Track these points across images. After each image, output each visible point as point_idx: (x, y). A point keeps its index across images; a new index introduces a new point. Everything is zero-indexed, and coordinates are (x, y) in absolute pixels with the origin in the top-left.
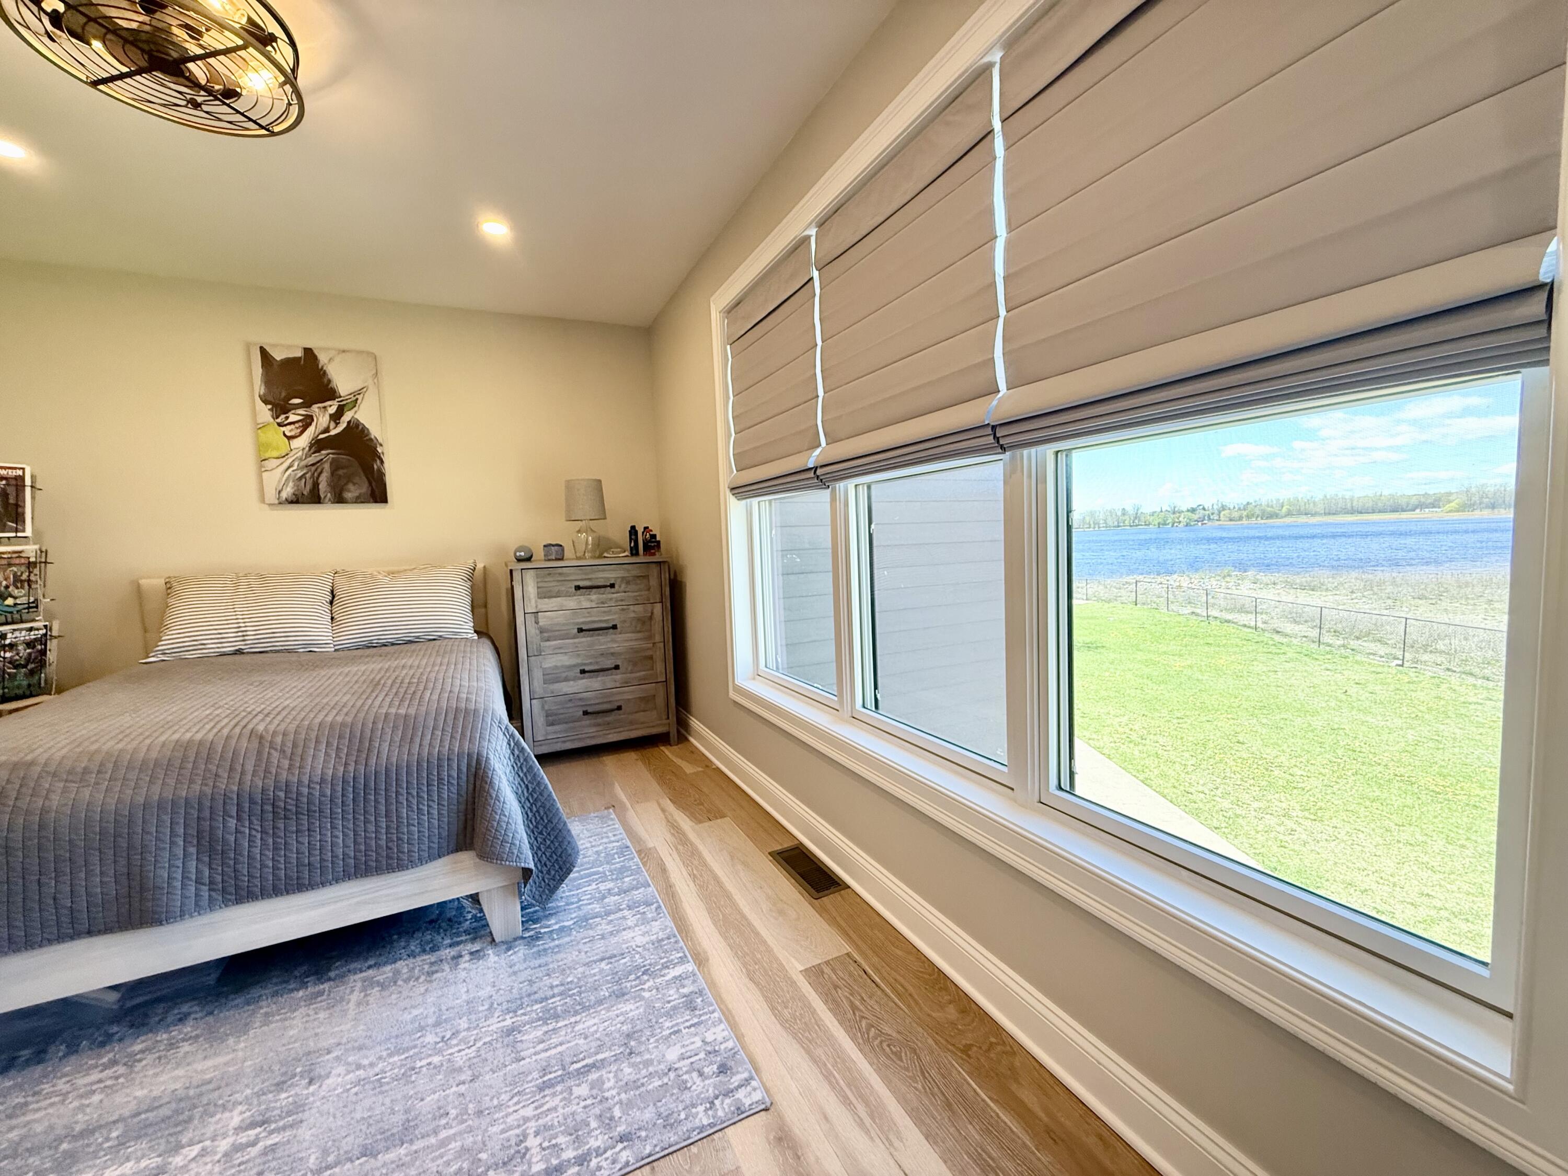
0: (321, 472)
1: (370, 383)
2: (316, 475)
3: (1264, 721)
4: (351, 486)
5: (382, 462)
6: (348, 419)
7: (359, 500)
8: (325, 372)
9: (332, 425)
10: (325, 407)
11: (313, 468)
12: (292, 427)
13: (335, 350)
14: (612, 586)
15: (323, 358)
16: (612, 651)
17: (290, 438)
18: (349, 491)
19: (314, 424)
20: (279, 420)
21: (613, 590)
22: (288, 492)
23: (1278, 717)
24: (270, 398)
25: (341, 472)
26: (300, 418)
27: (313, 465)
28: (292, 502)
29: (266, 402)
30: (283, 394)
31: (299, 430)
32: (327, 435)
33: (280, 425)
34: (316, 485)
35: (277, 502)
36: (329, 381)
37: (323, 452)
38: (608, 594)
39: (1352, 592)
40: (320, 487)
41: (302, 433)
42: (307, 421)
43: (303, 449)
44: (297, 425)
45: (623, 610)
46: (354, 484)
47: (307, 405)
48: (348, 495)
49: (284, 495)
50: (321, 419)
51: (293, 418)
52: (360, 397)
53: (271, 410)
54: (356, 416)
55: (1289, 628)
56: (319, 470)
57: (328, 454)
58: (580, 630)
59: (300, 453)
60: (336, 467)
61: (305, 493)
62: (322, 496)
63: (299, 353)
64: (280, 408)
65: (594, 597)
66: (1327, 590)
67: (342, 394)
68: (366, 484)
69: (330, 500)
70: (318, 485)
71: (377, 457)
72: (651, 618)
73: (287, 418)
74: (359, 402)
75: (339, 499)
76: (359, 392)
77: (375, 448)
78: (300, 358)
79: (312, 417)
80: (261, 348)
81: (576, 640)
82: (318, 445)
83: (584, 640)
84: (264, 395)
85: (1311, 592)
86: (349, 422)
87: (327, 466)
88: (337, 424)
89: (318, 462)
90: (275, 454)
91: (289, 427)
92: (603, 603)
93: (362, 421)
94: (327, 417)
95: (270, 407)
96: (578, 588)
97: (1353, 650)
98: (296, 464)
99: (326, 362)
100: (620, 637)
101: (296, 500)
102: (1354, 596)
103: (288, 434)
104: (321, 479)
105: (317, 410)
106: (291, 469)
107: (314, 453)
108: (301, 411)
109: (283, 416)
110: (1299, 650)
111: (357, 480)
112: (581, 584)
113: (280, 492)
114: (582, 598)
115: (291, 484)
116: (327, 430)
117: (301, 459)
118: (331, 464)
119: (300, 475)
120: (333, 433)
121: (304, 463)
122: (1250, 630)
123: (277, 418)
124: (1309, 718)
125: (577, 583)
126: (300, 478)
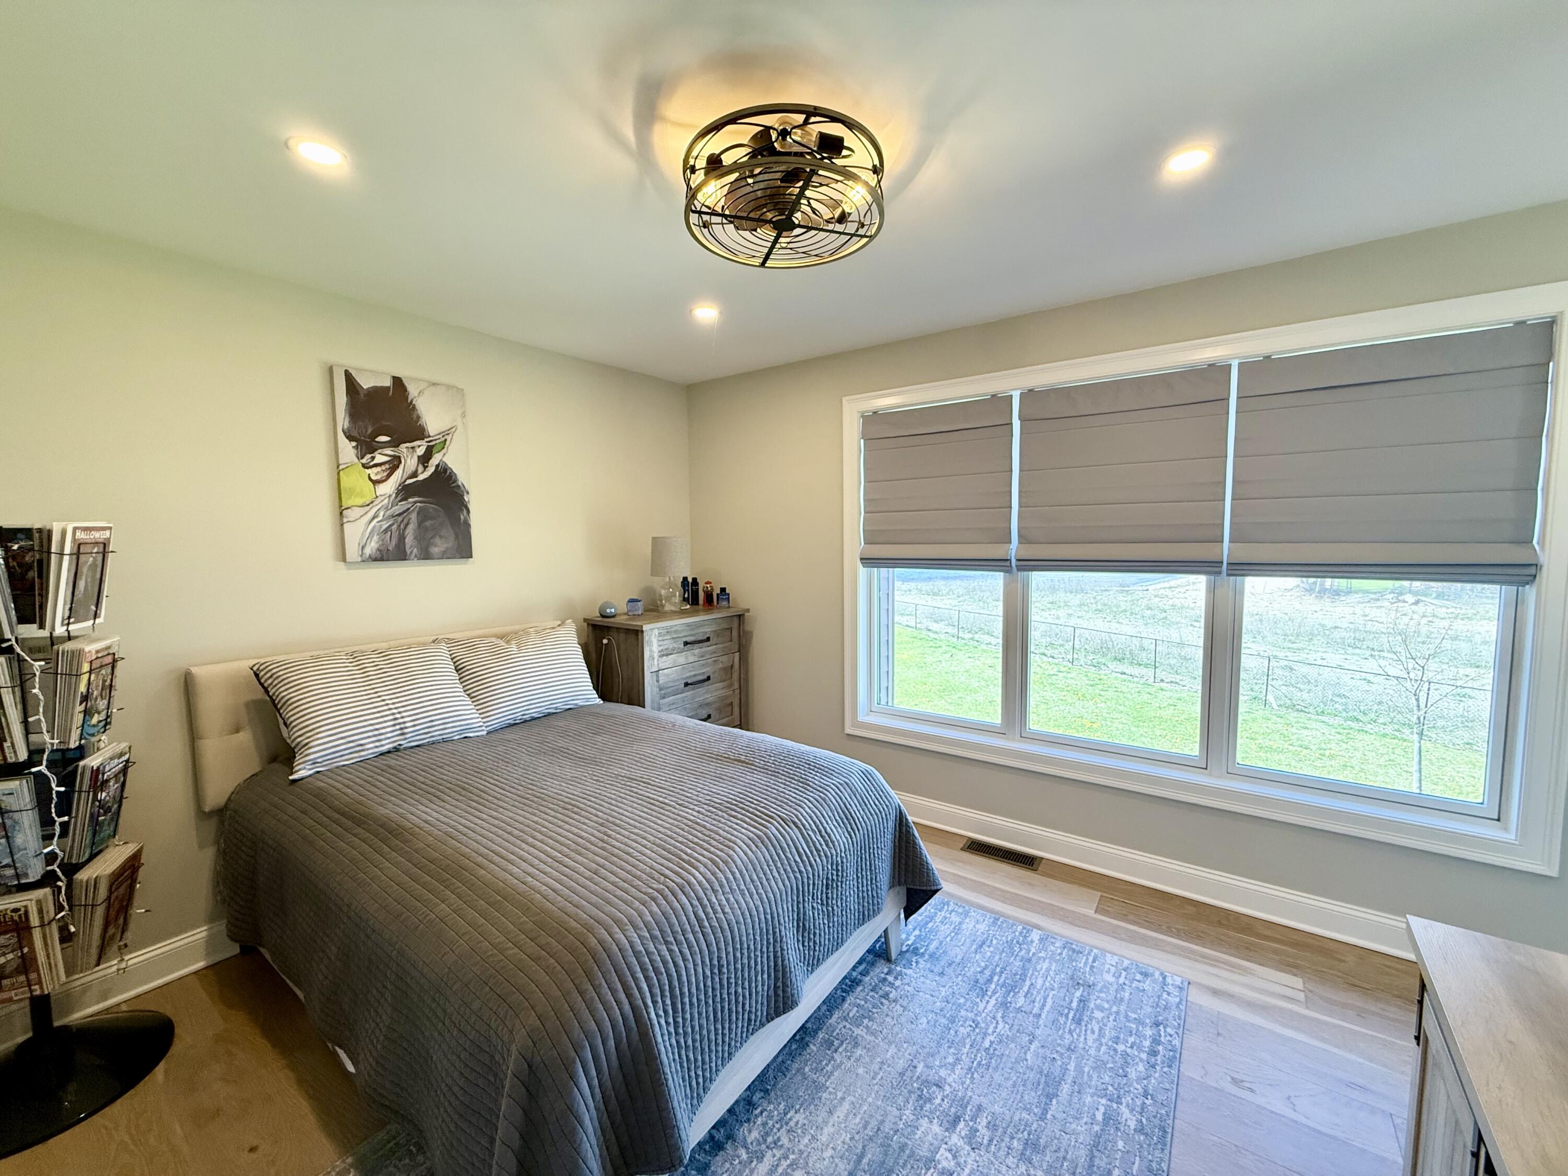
0: (408, 524)
1: (459, 423)
2: (402, 526)
3: (950, 701)
4: (437, 540)
5: (468, 511)
6: (437, 463)
7: (445, 556)
8: (414, 407)
9: (421, 469)
10: (413, 448)
11: (400, 519)
12: (379, 469)
13: (429, 382)
14: (708, 639)
15: (413, 390)
16: (707, 701)
17: (375, 483)
18: (436, 546)
19: (402, 466)
20: (364, 461)
21: (708, 643)
22: (372, 547)
23: (956, 697)
24: (355, 434)
25: (428, 523)
26: (387, 459)
27: (399, 515)
28: (376, 560)
29: (350, 438)
30: (370, 430)
31: (385, 474)
32: (414, 480)
33: (365, 466)
34: (402, 538)
35: (360, 559)
36: (419, 418)
37: (411, 500)
38: (706, 649)
39: (958, 597)
40: (407, 540)
41: (389, 476)
42: (395, 464)
43: (390, 496)
44: (383, 467)
45: (715, 661)
46: (441, 537)
47: (395, 444)
48: (435, 550)
49: (368, 551)
50: (408, 461)
51: (379, 459)
52: (448, 438)
53: (356, 447)
54: (444, 460)
55: (935, 627)
56: (405, 521)
57: (415, 502)
58: (686, 684)
59: (386, 501)
60: (423, 516)
61: (390, 548)
62: (408, 552)
63: (388, 383)
64: (366, 446)
65: (697, 651)
66: (943, 595)
67: (431, 434)
68: (453, 538)
69: (416, 556)
70: (404, 538)
71: (464, 506)
72: (732, 667)
73: (373, 458)
74: (448, 443)
75: (426, 556)
76: (446, 433)
77: (462, 496)
78: (389, 388)
79: (399, 458)
80: (346, 372)
81: (684, 695)
82: (405, 491)
83: (689, 694)
84: (348, 429)
85: (935, 597)
86: (437, 466)
87: (414, 516)
88: (425, 467)
89: (404, 512)
90: (360, 501)
91: (375, 470)
92: (702, 657)
93: (450, 466)
94: (416, 459)
95: (354, 444)
96: (686, 643)
97: (978, 641)
98: (382, 514)
99: (416, 394)
100: (712, 687)
101: (382, 557)
102: (960, 599)
103: (374, 478)
104: (407, 531)
105: (405, 450)
106: (376, 520)
107: (400, 501)
108: (388, 451)
109: (369, 456)
110: (948, 644)
111: (444, 532)
112: (689, 639)
113: (363, 548)
114: (689, 653)
115: (376, 538)
116: (415, 474)
117: (387, 509)
118: (418, 514)
119: (385, 527)
120: (421, 477)
121: (389, 513)
122: (911, 629)
123: (362, 458)
124: (973, 695)
125: (685, 639)
126: (386, 531)
